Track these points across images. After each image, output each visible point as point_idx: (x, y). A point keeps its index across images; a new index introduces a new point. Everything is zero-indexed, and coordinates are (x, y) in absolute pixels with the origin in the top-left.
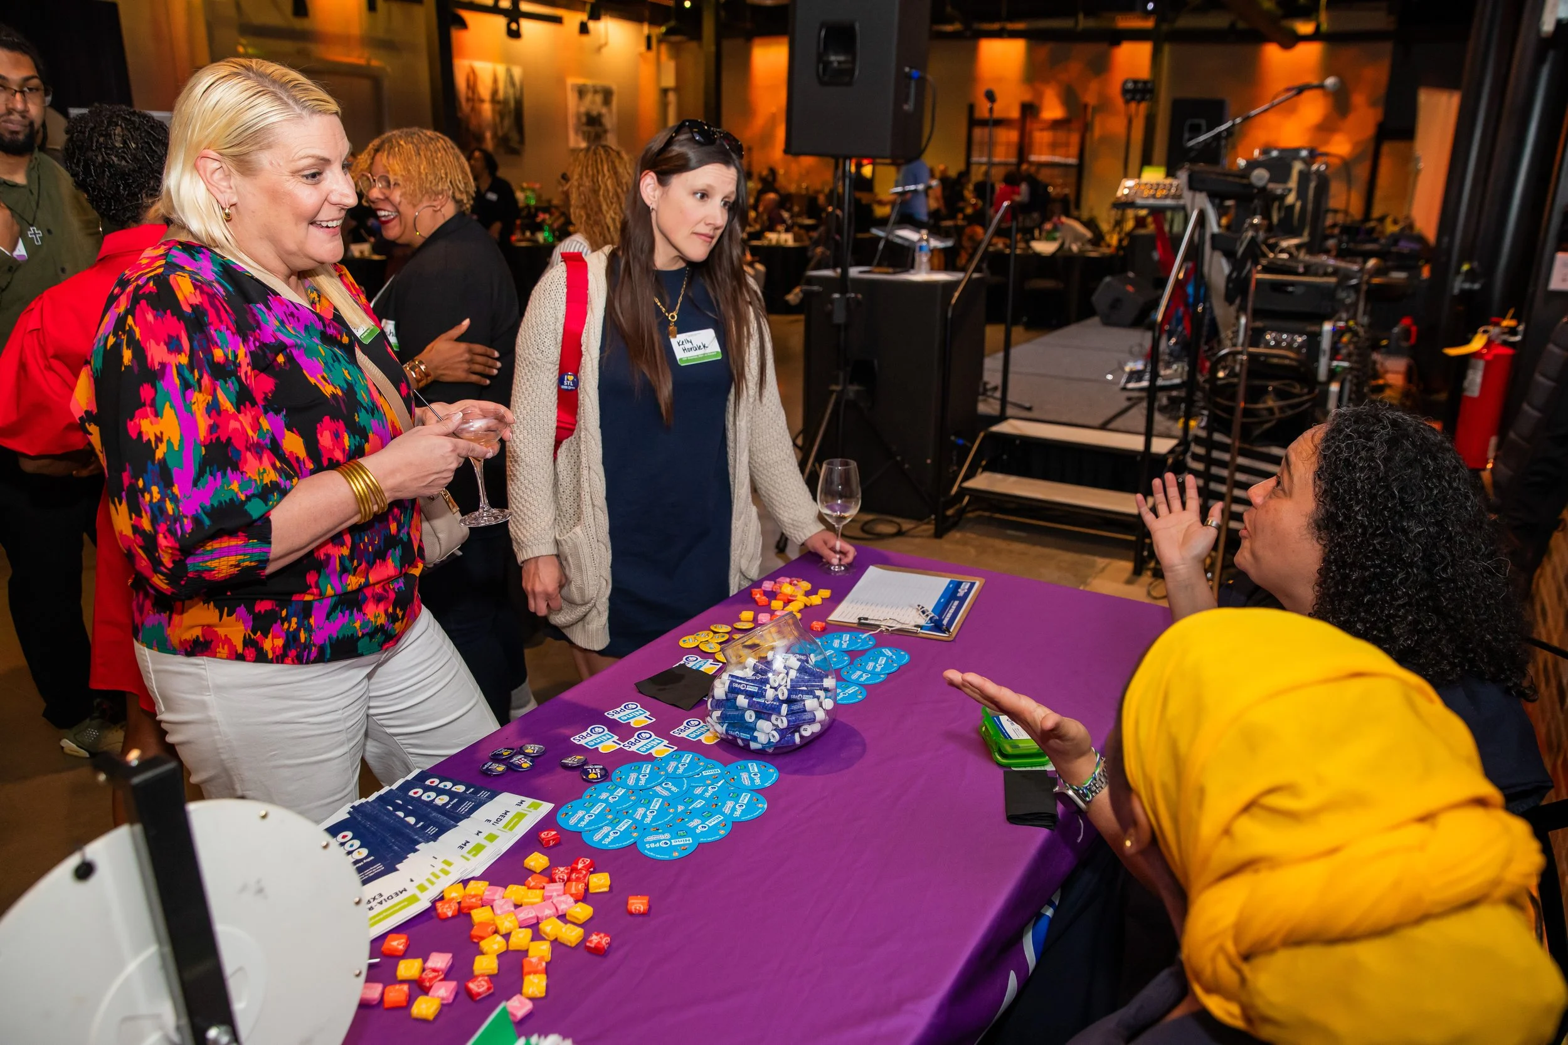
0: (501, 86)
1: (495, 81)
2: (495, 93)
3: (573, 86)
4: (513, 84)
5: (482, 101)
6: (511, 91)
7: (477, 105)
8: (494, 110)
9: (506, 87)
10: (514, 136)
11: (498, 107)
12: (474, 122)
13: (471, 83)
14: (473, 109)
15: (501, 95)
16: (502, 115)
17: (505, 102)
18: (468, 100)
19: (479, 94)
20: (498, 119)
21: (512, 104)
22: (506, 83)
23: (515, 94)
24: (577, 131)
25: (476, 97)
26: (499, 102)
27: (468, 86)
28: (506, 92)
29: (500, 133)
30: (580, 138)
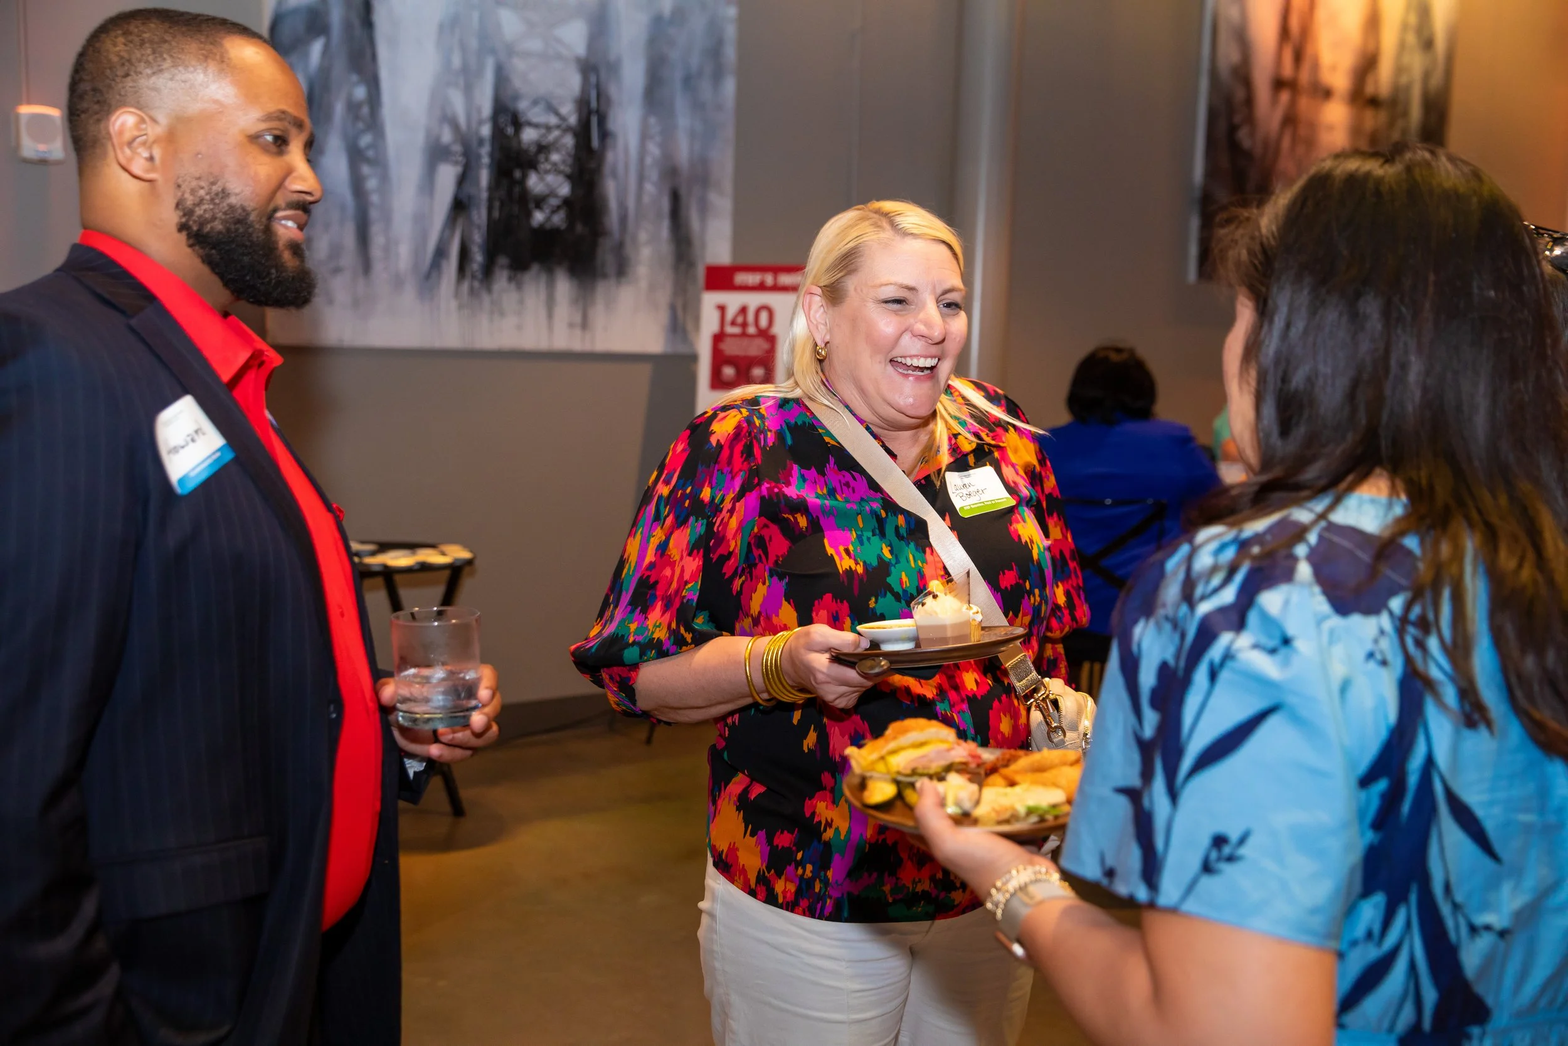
0: (1389, 39)
1: (1373, 22)
2: (1367, 64)
4: (1428, 44)
5: (1322, 92)
6: (1416, 62)
7: (1304, 103)
8: (1355, 130)
9: (1402, 46)
11: (1372, 120)
13: (1294, 23)
14: (1290, 120)
15: (1385, 75)
17: (1394, 104)
18: (1279, 84)
19: (1316, 66)
21: (1416, 112)
22: (1405, 27)
23: (1427, 76)
25: (1304, 77)
26: (1374, 102)
27: (1284, 32)
28: (1399, 70)
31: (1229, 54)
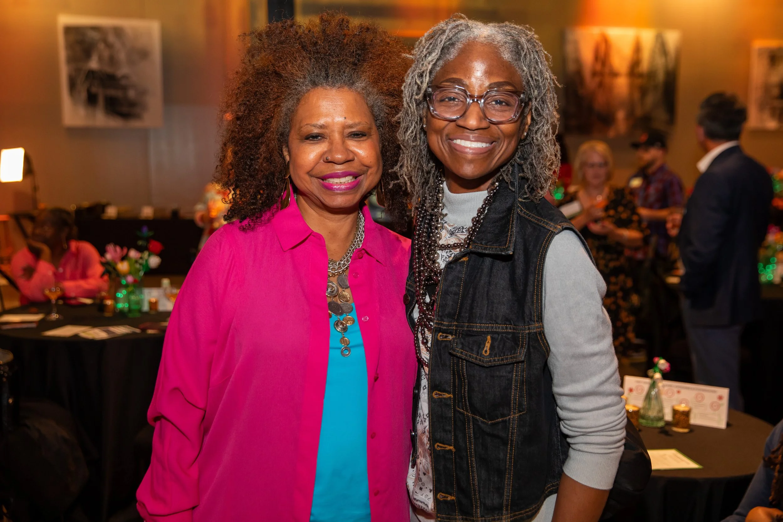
0: (646, 55)
1: (638, 49)
2: (635, 63)
3: (761, 52)
5: (615, 74)
6: (660, 62)
7: (607, 79)
8: (632, 86)
9: (653, 57)
10: (661, 115)
11: (639, 81)
12: (600, 100)
13: (602, 53)
14: (601, 85)
15: (645, 66)
16: (644, 91)
17: (651, 74)
18: (594, 74)
19: (611, 67)
20: (637, 96)
21: (661, 77)
23: (666, 65)
24: (762, 107)
25: (607, 70)
26: (641, 75)
27: (597, 57)
29: (639, 112)
30: (766, 114)
31: (571, 67)
